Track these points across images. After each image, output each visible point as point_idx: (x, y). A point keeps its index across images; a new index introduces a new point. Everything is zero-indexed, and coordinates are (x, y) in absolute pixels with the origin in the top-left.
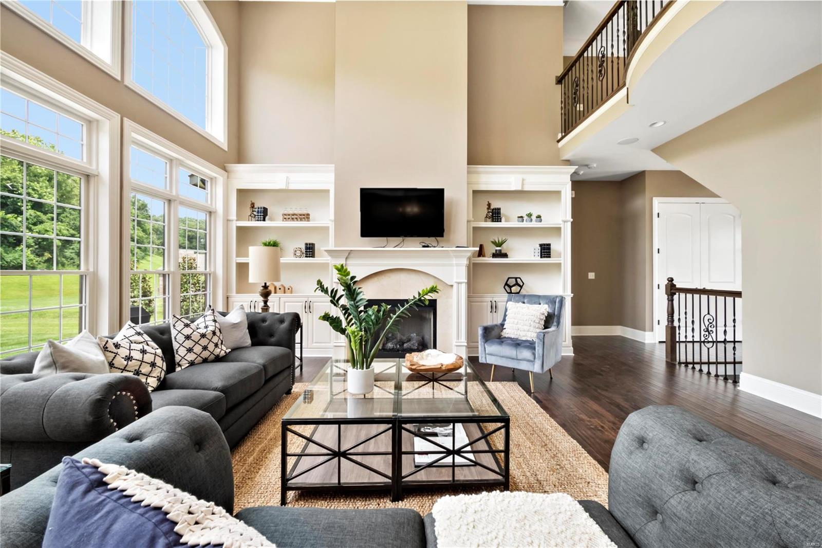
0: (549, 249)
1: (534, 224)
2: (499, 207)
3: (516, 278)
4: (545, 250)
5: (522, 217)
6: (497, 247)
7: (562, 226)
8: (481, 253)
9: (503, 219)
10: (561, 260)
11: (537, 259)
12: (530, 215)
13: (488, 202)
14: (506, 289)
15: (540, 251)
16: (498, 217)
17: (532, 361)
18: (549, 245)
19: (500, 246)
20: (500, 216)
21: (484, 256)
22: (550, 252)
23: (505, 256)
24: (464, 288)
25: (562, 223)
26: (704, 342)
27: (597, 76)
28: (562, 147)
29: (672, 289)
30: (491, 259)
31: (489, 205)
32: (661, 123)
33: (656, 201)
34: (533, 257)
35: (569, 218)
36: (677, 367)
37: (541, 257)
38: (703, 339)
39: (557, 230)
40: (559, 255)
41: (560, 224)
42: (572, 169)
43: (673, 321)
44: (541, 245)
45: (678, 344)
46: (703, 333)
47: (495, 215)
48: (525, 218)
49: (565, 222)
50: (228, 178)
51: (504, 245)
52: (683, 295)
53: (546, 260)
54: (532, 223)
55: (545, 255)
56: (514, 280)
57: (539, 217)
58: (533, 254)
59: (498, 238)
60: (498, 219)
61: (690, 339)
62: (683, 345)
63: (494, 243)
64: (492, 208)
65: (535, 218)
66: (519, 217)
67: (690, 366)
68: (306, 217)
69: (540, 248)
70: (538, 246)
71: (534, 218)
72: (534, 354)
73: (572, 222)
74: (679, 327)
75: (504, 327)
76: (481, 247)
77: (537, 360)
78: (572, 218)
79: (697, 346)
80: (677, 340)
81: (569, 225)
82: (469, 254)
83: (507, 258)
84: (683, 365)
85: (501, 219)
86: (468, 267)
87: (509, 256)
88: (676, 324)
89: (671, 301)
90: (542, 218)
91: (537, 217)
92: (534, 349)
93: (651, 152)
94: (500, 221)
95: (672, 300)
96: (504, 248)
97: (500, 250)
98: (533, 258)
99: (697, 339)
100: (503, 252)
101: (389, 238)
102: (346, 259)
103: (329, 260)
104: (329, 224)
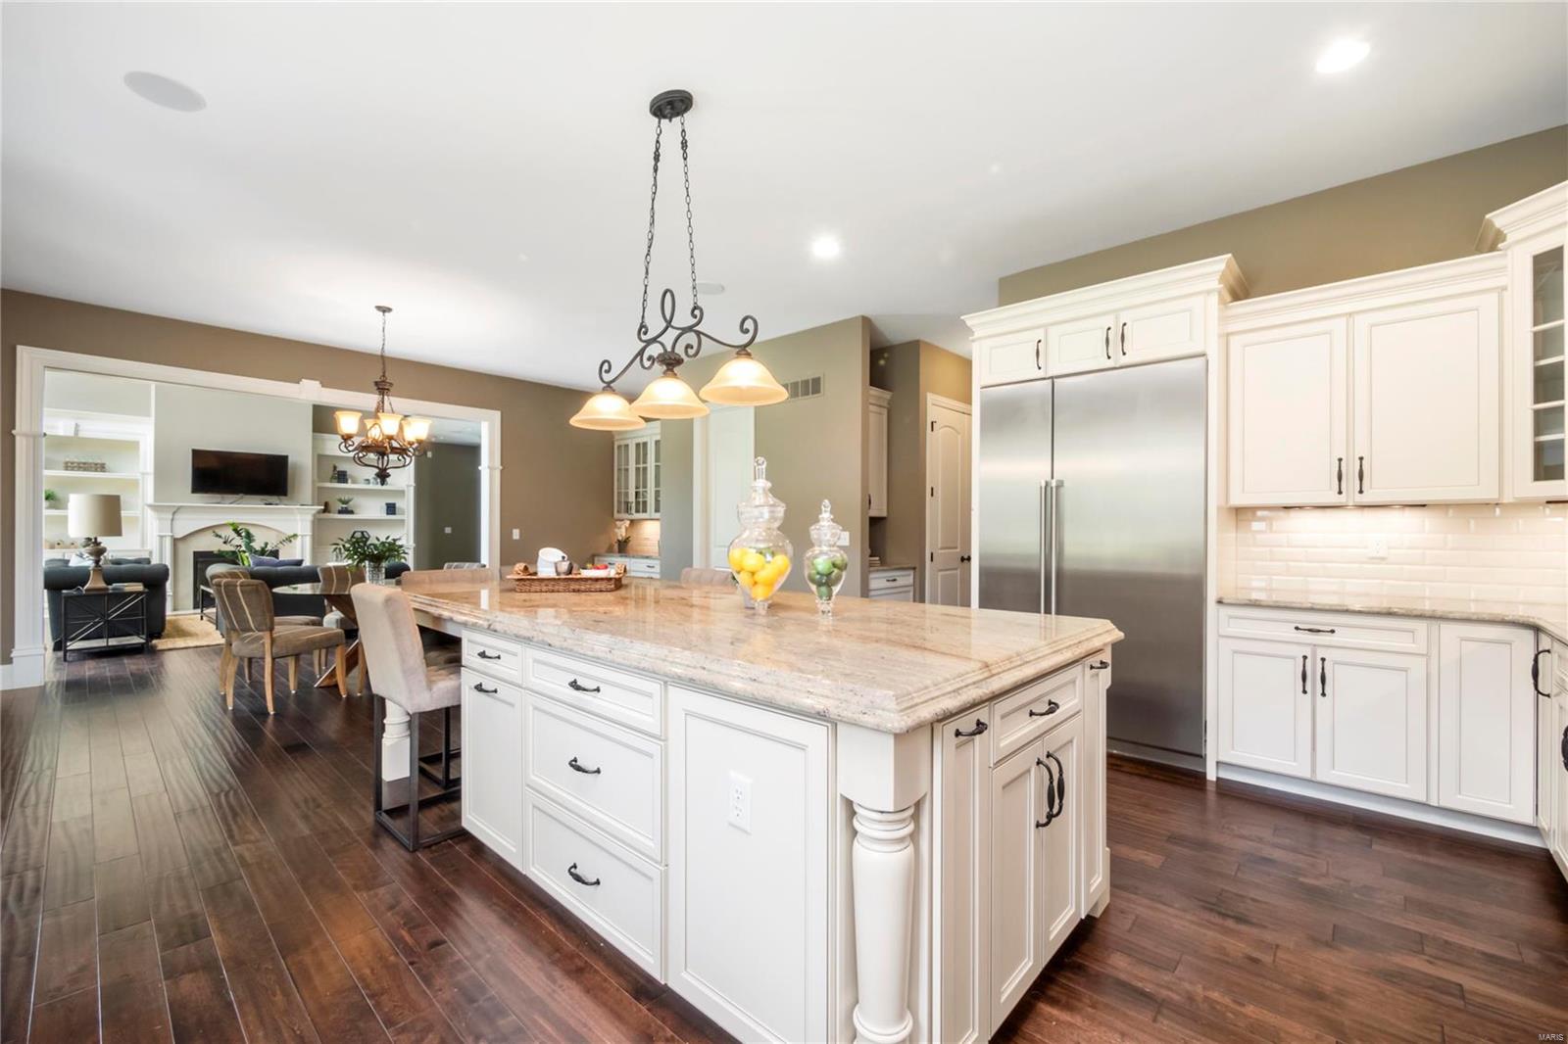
1: (380, 487)
2: (345, 470)
3: (362, 533)
4: (391, 509)
5: (368, 480)
6: (344, 504)
7: (406, 489)
8: (325, 511)
9: (349, 481)
10: (405, 517)
11: (384, 516)
12: (375, 479)
13: (334, 465)
16: (344, 479)
19: (347, 504)
20: (346, 479)
21: (329, 512)
23: (352, 512)
24: (308, 541)
25: (406, 486)
30: (337, 515)
31: (335, 468)
35: (412, 482)
37: (388, 514)
39: (401, 493)
40: (403, 514)
44: (387, 504)
47: (341, 477)
49: (408, 486)
51: (351, 503)
54: (378, 486)
55: (391, 512)
59: (346, 497)
60: (344, 481)
63: (340, 500)
64: (338, 470)
66: (365, 480)
68: (102, 468)
69: (386, 507)
70: (385, 504)
73: (415, 488)
76: (326, 504)
81: (412, 489)
82: (314, 512)
83: (353, 514)
85: (347, 481)
86: (313, 522)
87: (355, 513)
94: (347, 483)
96: (350, 506)
97: (347, 508)
98: (379, 515)
100: (349, 509)
101: (226, 496)
102: (174, 513)
103: (138, 513)
104: (139, 477)
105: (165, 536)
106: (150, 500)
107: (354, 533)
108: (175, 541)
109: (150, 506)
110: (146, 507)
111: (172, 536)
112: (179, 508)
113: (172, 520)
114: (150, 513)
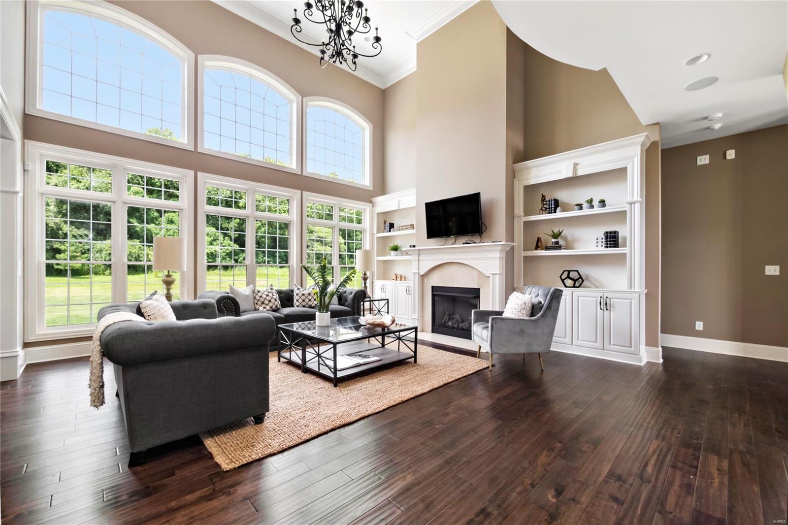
0: (617, 237)
1: (597, 210)
4: (612, 239)
5: (580, 205)
7: (627, 209)
12: (590, 201)
13: (542, 195)
14: (564, 284)
15: (604, 240)
18: (616, 232)
20: (557, 207)
22: (618, 241)
25: (627, 205)
31: (544, 197)
34: (596, 247)
35: (637, 198)
37: (606, 247)
41: (625, 207)
44: (606, 233)
48: (585, 205)
49: (631, 203)
50: (373, 207)
53: (611, 251)
54: (594, 209)
55: (610, 244)
57: (602, 202)
58: (597, 243)
60: (552, 210)
64: (547, 199)
65: (598, 203)
66: (576, 205)
69: (605, 237)
70: (603, 234)
71: (595, 203)
76: (539, 240)
81: (636, 207)
83: (562, 249)
85: (555, 210)
90: (606, 202)
91: (600, 202)
94: (555, 212)
101: (447, 238)
102: (419, 256)
108: (423, 277)
111: (419, 273)
112: (419, 251)
113: (419, 261)
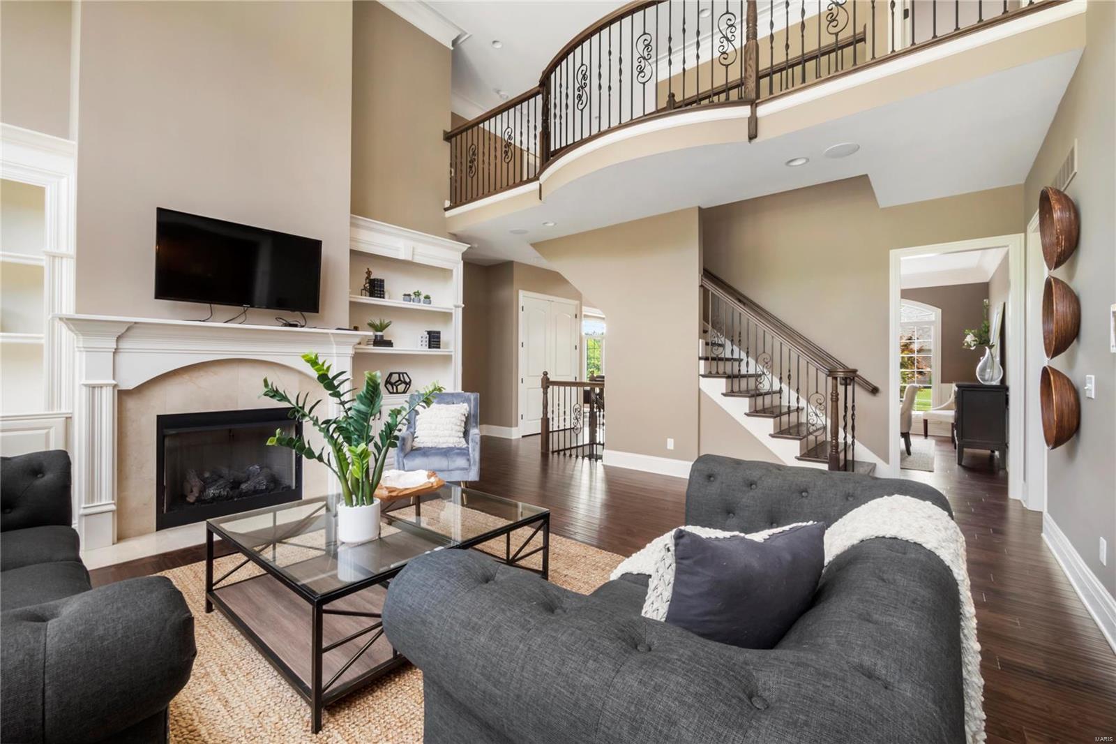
0: (439, 338)
1: (422, 306)
2: (382, 278)
3: (399, 374)
4: (434, 339)
5: (409, 295)
6: (377, 331)
7: (453, 311)
9: (386, 296)
10: (450, 351)
11: (425, 349)
12: (417, 294)
13: (368, 269)
14: (388, 389)
15: (427, 339)
16: (380, 291)
17: (466, 469)
18: (439, 333)
19: (381, 331)
20: (383, 291)
22: (439, 342)
23: (389, 344)
25: (454, 308)
26: (573, 428)
27: (502, 156)
28: (449, 218)
29: (547, 383)
30: (371, 347)
31: (369, 273)
32: (552, 224)
33: (522, 294)
35: (460, 303)
36: (550, 455)
37: (430, 347)
38: (573, 426)
39: (446, 316)
40: (447, 345)
41: (452, 309)
42: (465, 247)
43: (547, 413)
45: (551, 434)
46: (573, 421)
47: (375, 288)
48: (413, 297)
49: (456, 307)
51: (386, 330)
52: (556, 388)
53: (434, 352)
54: (420, 304)
55: (433, 344)
56: (397, 375)
57: (427, 297)
58: (420, 343)
59: (380, 319)
60: (380, 294)
61: (562, 427)
62: (556, 434)
63: (373, 326)
64: (372, 277)
66: (405, 295)
67: (562, 453)
69: (428, 336)
70: (426, 333)
71: (422, 298)
72: (468, 460)
73: (463, 309)
74: (553, 418)
75: (415, 436)
77: (473, 467)
78: (464, 303)
79: (568, 433)
80: (551, 430)
81: (460, 311)
82: (356, 340)
83: (392, 346)
84: (556, 453)
85: (384, 294)
86: (354, 357)
87: (394, 345)
88: (550, 415)
89: (545, 393)
90: (431, 299)
91: (425, 298)
92: (468, 454)
93: (530, 246)
94: (383, 298)
95: (547, 393)
96: (387, 334)
97: (382, 336)
98: (419, 348)
99: (568, 427)
100: (385, 339)
101: (216, 307)
102: (119, 338)
103: (42, 337)
104: (44, 262)
105: (101, 387)
106: (68, 306)
107: (391, 375)
108: (122, 395)
109: (68, 321)
110: (58, 324)
111: (115, 386)
112: (131, 327)
113: (116, 352)
114: (66, 335)
